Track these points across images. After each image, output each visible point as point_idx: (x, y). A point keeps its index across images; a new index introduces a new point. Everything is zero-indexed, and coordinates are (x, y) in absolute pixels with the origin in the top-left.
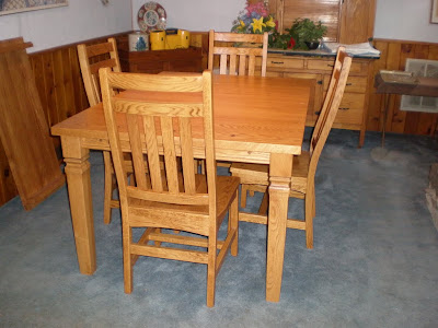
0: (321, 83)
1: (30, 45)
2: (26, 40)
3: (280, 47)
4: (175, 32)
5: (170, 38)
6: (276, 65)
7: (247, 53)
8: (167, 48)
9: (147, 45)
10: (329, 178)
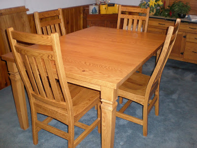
0: (185, 37)
1: (28, 10)
2: (26, 8)
3: (163, 16)
4: (113, 5)
5: (110, 8)
6: (161, 25)
7: (138, 18)
8: (108, 13)
9: (98, 11)
10: (178, 92)
